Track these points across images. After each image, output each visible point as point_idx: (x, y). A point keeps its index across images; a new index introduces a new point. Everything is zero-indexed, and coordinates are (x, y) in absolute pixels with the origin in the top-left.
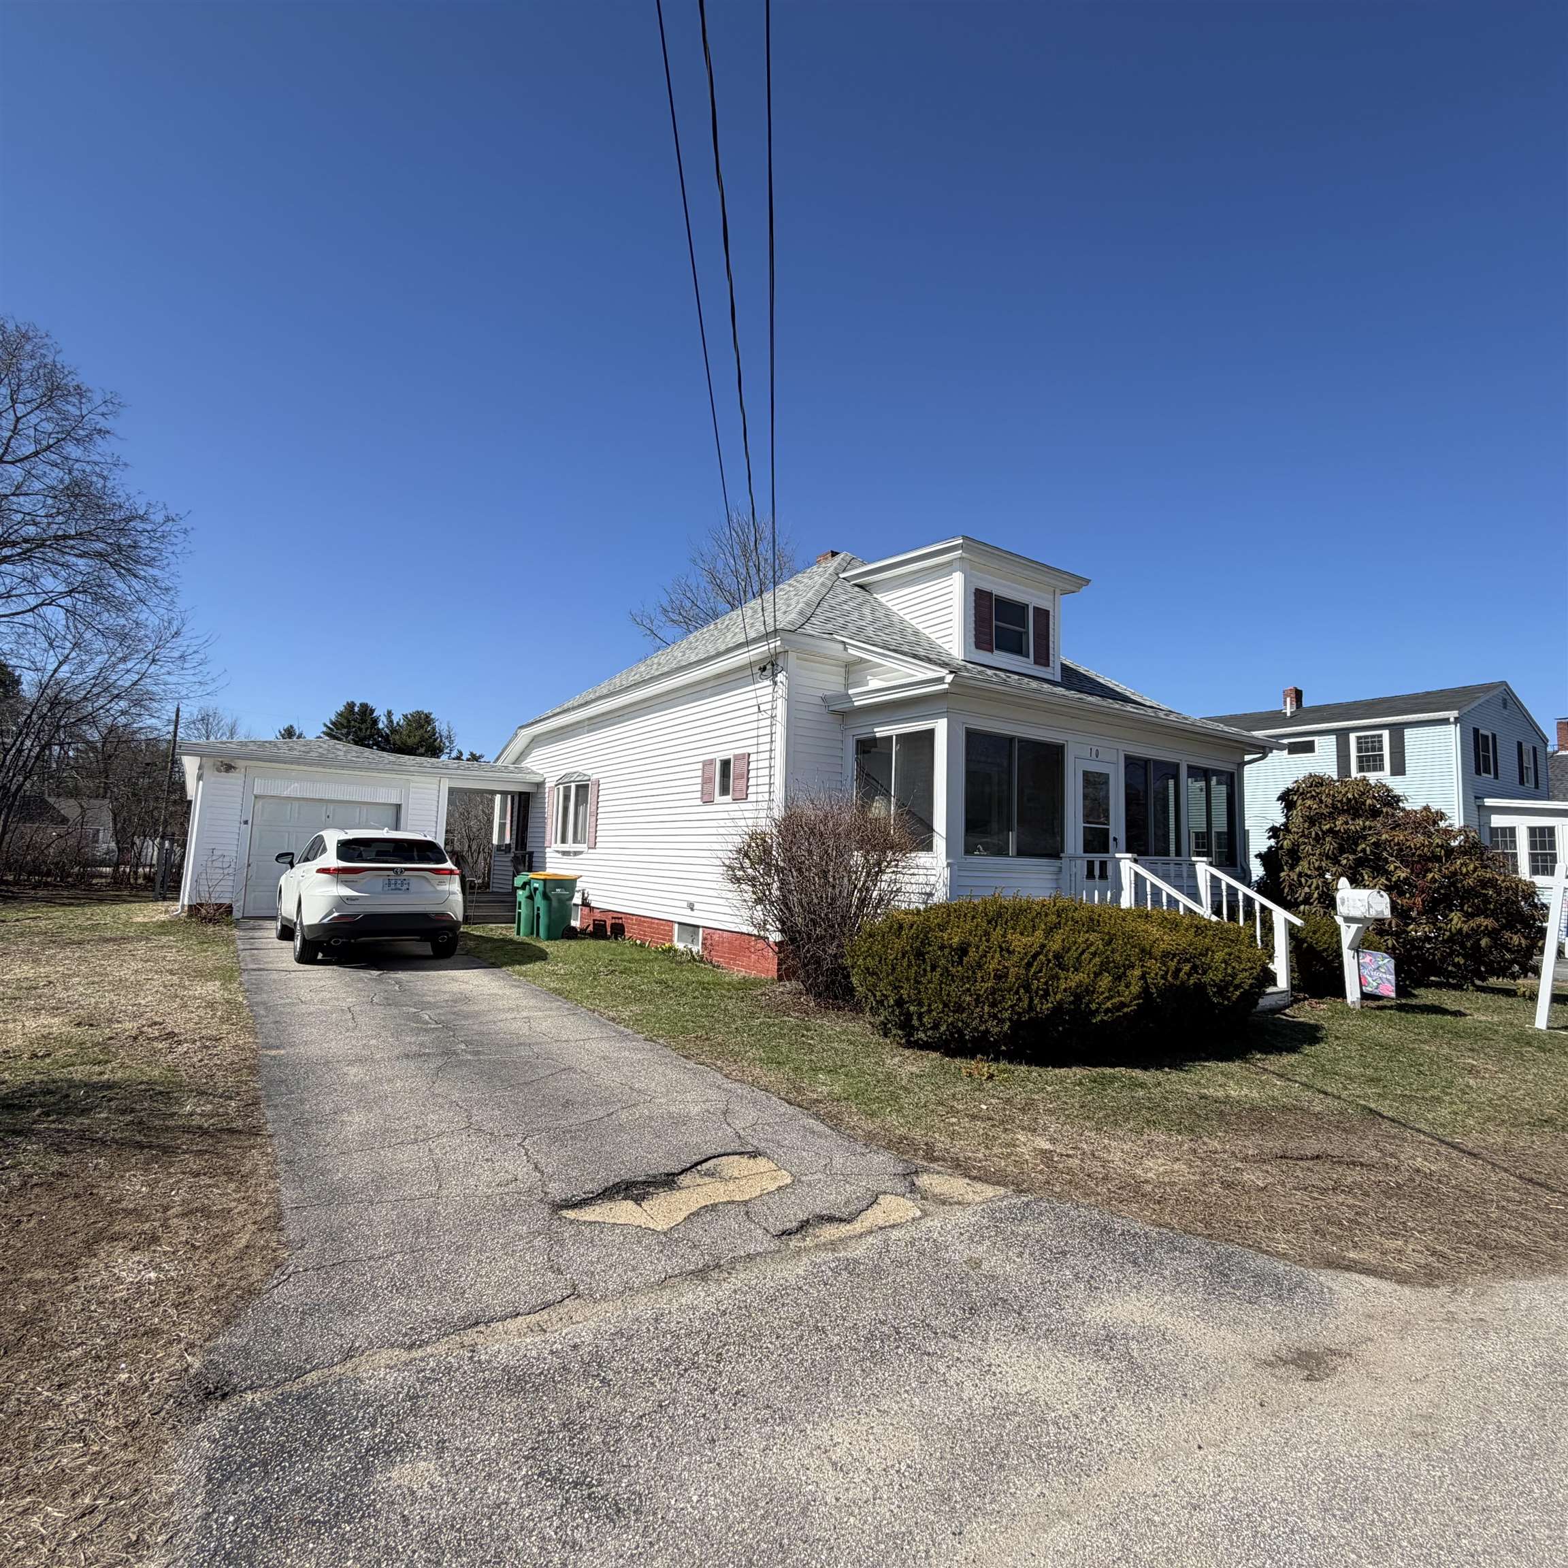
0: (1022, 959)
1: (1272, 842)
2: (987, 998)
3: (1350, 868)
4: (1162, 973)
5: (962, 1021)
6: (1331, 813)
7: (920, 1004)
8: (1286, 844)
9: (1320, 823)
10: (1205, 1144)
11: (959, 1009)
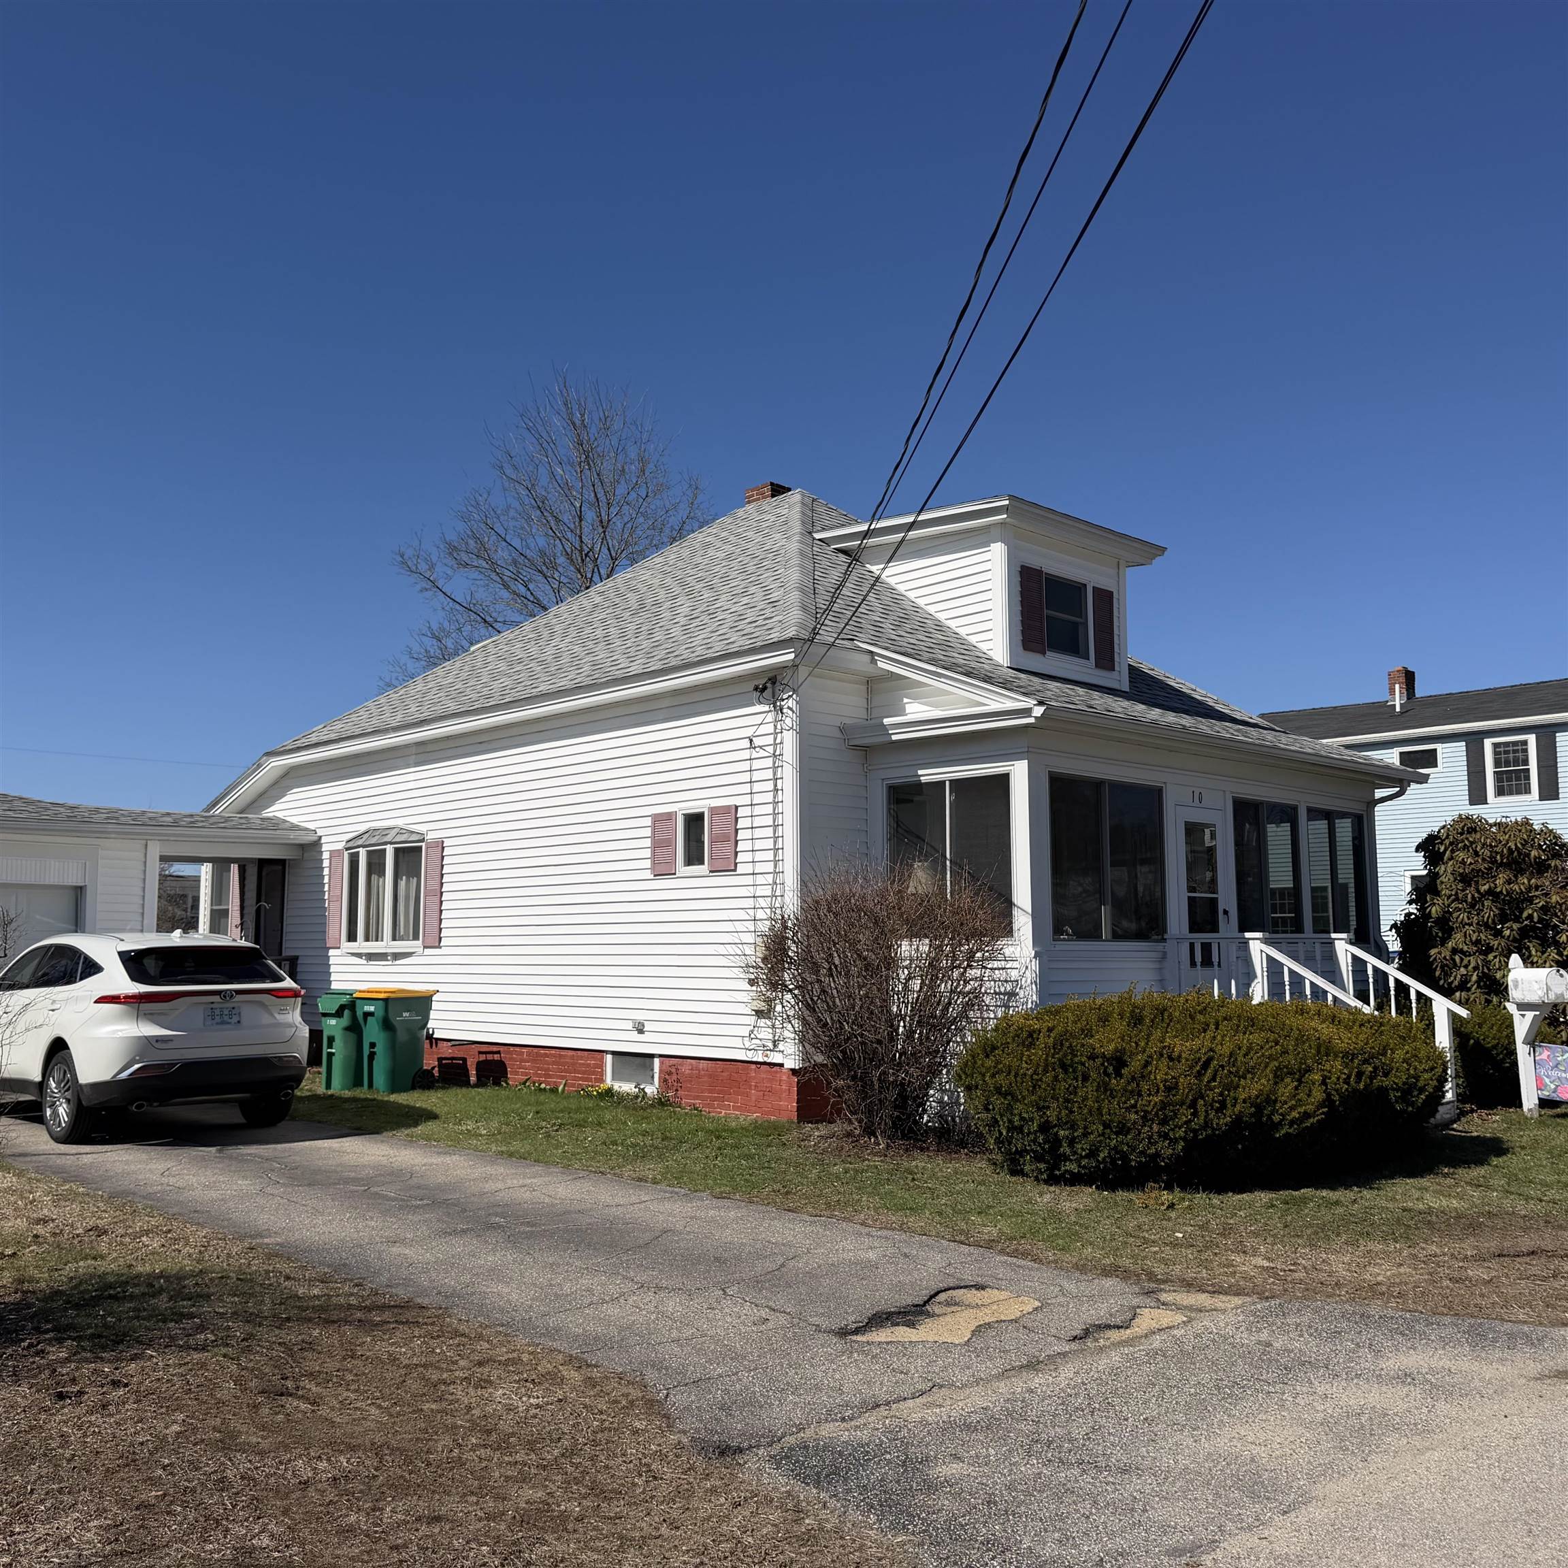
0: (1191, 1067)
1: (1413, 909)
2: (1157, 1114)
3: (1515, 940)
4: (1344, 1076)
5: (1127, 1144)
6: (1490, 869)
7: (1073, 1127)
8: (1435, 911)
9: (1477, 883)
10: (1423, 1249)
11: (1123, 1129)
